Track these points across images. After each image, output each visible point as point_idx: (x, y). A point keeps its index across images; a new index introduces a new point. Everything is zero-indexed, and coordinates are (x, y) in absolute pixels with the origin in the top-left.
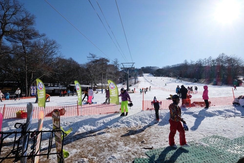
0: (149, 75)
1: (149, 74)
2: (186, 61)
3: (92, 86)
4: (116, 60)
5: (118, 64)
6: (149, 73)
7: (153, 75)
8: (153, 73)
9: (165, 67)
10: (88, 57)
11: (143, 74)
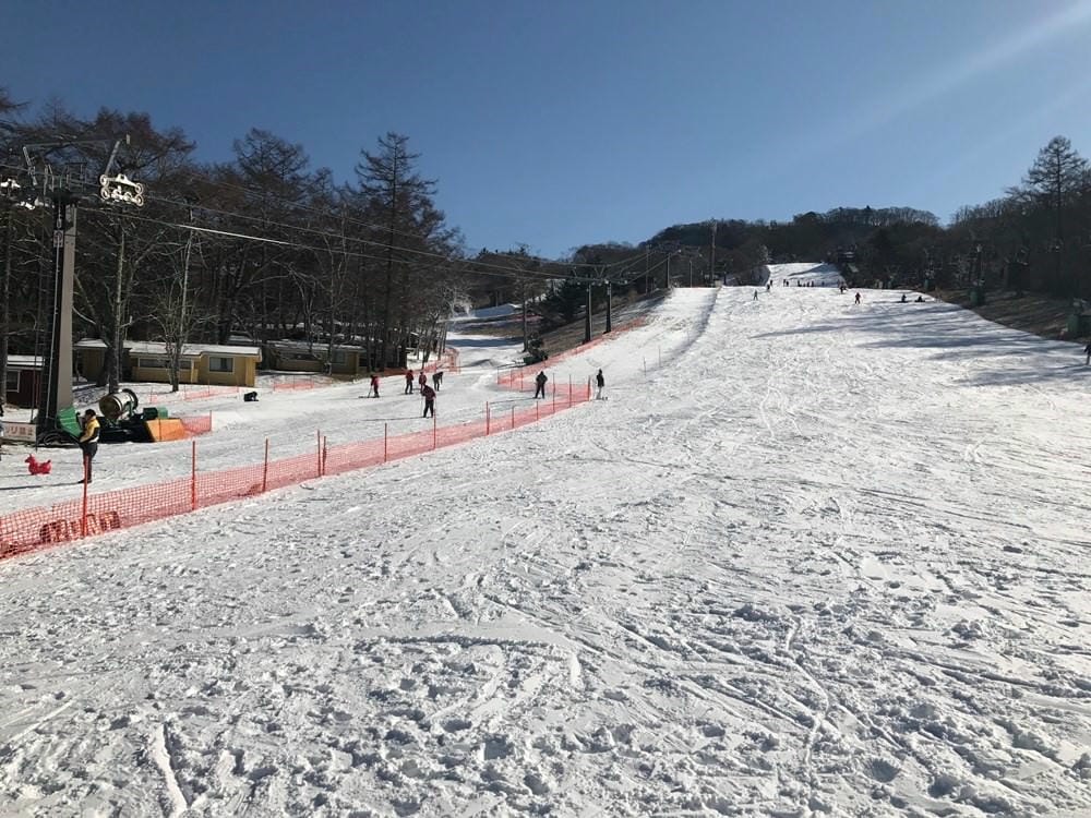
1: (816, 266)
2: (1057, 147)
5: (407, 177)
6: (818, 261)
7: (845, 273)
8: (849, 254)
11: (770, 267)
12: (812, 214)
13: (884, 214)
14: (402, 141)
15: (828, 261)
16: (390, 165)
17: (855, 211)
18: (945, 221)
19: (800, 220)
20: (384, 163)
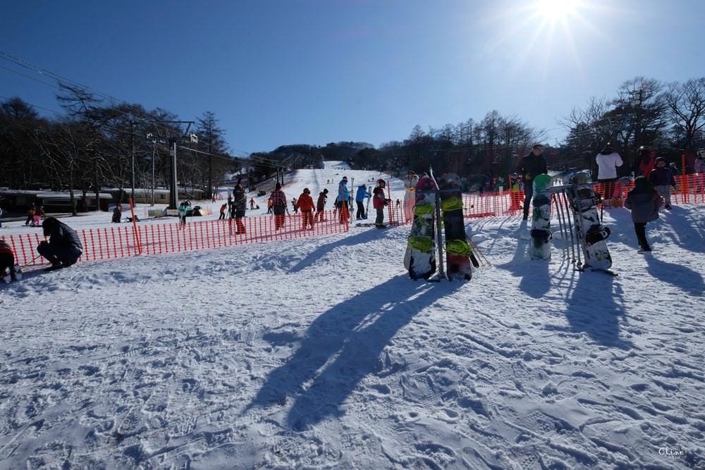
0: (339, 164)
1: (339, 162)
2: (417, 128)
3: (100, 195)
4: (209, 115)
5: (215, 128)
6: (340, 160)
7: (350, 165)
8: (351, 159)
9: (387, 144)
10: (59, 98)
11: (324, 162)
12: (333, 143)
13: (357, 144)
14: (212, 114)
15: (344, 160)
16: (208, 124)
17: (347, 143)
18: (377, 147)
19: (328, 145)
20: (206, 122)
